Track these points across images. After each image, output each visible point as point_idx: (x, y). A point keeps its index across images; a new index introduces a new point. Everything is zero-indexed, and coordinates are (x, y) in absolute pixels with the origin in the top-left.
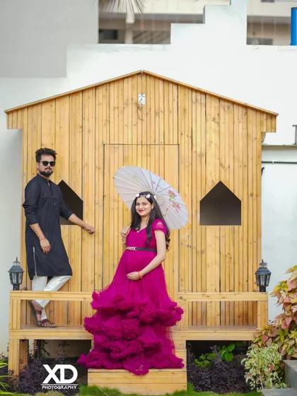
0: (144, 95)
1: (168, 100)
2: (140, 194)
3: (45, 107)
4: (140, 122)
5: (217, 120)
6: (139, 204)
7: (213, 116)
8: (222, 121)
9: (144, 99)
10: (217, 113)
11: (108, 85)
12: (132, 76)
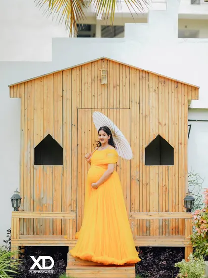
1: (123, 78)
3: (36, 82)
4: (102, 92)
5: (157, 91)
7: (154, 89)
8: (160, 92)
10: (157, 86)
11: (80, 67)
12: (97, 61)
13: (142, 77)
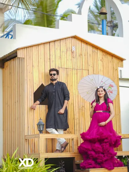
0: (74, 47)
1: (84, 50)
2: (100, 87)
3: (34, 48)
4: (73, 58)
5: (102, 60)
6: (99, 91)
7: (101, 59)
8: (104, 61)
9: (74, 48)
10: (102, 57)
11: (60, 41)
12: (69, 38)
13: (94, 51)
